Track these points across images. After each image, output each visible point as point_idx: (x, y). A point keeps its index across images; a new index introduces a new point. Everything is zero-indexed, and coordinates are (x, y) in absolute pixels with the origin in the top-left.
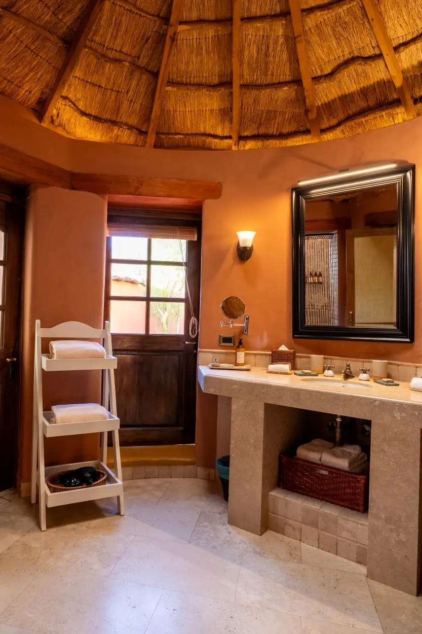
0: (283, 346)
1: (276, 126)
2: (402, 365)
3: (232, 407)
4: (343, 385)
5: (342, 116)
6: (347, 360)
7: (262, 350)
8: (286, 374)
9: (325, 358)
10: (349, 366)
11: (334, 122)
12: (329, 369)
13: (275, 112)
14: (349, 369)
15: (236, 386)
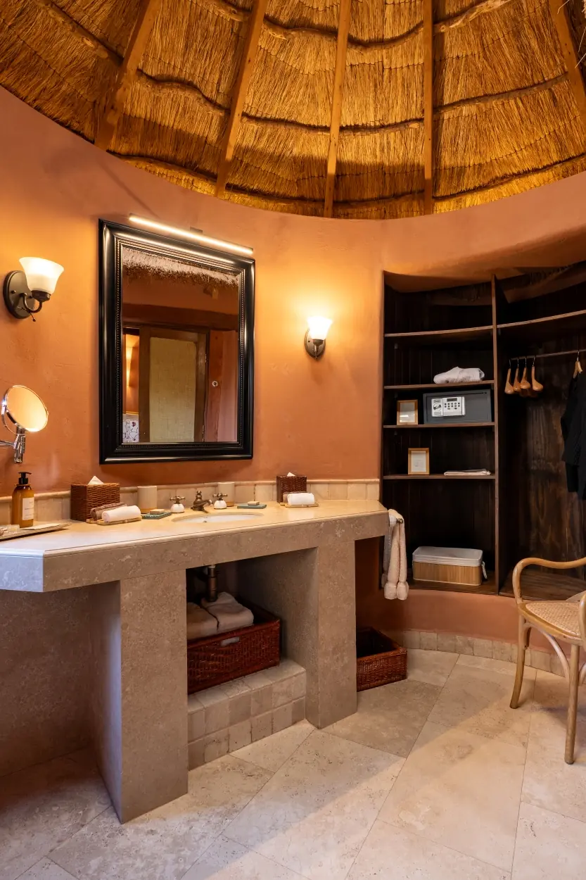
0: (95, 478)
1: (38, 90)
2: (240, 485)
3: (122, 598)
4: (203, 519)
5: (136, 148)
6: (196, 488)
7: (49, 489)
8: (136, 520)
9: (158, 489)
10: (199, 494)
11: (124, 149)
12: (178, 502)
13: (48, 66)
14: (200, 498)
15: (129, 557)
